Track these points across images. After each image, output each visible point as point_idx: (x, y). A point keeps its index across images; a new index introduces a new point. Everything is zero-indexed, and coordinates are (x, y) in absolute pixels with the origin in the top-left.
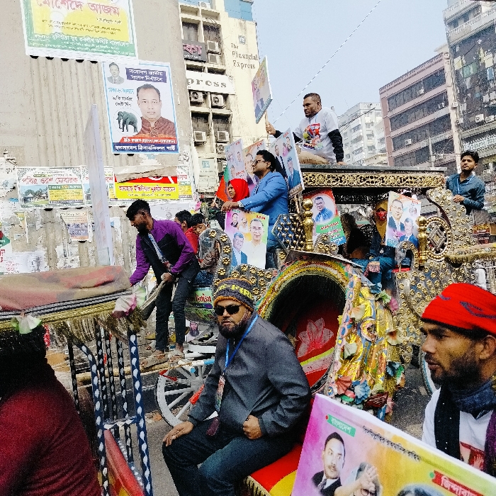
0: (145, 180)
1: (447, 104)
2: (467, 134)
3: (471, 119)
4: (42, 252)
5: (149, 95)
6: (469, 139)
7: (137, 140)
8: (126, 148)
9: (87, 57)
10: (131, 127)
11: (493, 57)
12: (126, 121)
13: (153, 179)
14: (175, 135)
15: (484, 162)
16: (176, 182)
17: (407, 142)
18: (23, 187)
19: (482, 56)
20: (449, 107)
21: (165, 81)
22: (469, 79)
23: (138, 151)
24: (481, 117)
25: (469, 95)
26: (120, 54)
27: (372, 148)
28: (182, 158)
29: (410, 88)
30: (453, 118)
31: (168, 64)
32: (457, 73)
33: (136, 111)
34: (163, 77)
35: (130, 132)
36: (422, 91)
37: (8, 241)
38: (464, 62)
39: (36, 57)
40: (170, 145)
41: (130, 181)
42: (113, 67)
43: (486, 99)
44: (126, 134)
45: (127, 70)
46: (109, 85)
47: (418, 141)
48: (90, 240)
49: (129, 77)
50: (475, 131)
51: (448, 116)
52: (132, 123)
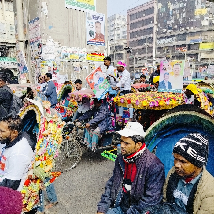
0: (95, 54)
1: (153, 22)
2: (159, 36)
3: (161, 30)
4: (67, 75)
5: (98, 25)
6: (159, 39)
7: (94, 40)
8: (91, 42)
9: (82, 9)
10: (93, 36)
11: (173, 6)
12: (91, 33)
13: (98, 54)
14: (104, 39)
15: (164, 49)
16: (103, 55)
17: (136, 36)
18: (63, 53)
19: (169, 4)
20: (154, 24)
21: (103, 20)
22: (163, 13)
23: (94, 44)
24: (165, 30)
25: (162, 20)
26: (91, 10)
27: (119, 35)
28: (105, 47)
29: (140, 12)
30: (155, 29)
31: (104, 15)
32: (159, 9)
33: (94, 30)
34: (102, 19)
35: (92, 37)
36: (144, 15)
37: (58, 71)
38: (162, 5)
39: (68, 8)
40: (102, 43)
41: (91, 54)
42: (89, 14)
43: (168, 23)
44: (91, 38)
45: (93, 15)
46: (88, 20)
47: (140, 36)
48: (80, 72)
49: (93, 19)
50: (162, 35)
51: (153, 28)
52: (93, 34)
